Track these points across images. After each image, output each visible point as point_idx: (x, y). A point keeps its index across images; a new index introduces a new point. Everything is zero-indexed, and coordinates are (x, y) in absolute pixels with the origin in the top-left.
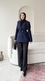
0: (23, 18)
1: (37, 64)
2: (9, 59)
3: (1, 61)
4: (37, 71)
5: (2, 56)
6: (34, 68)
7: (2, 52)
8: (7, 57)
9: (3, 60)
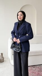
0: (20, 18)
1: (39, 66)
2: (10, 61)
3: (1, 62)
4: (39, 72)
5: (3, 57)
6: (36, 69)
7: (2, 54)
8: (8, 58)
9: (3, 62)
